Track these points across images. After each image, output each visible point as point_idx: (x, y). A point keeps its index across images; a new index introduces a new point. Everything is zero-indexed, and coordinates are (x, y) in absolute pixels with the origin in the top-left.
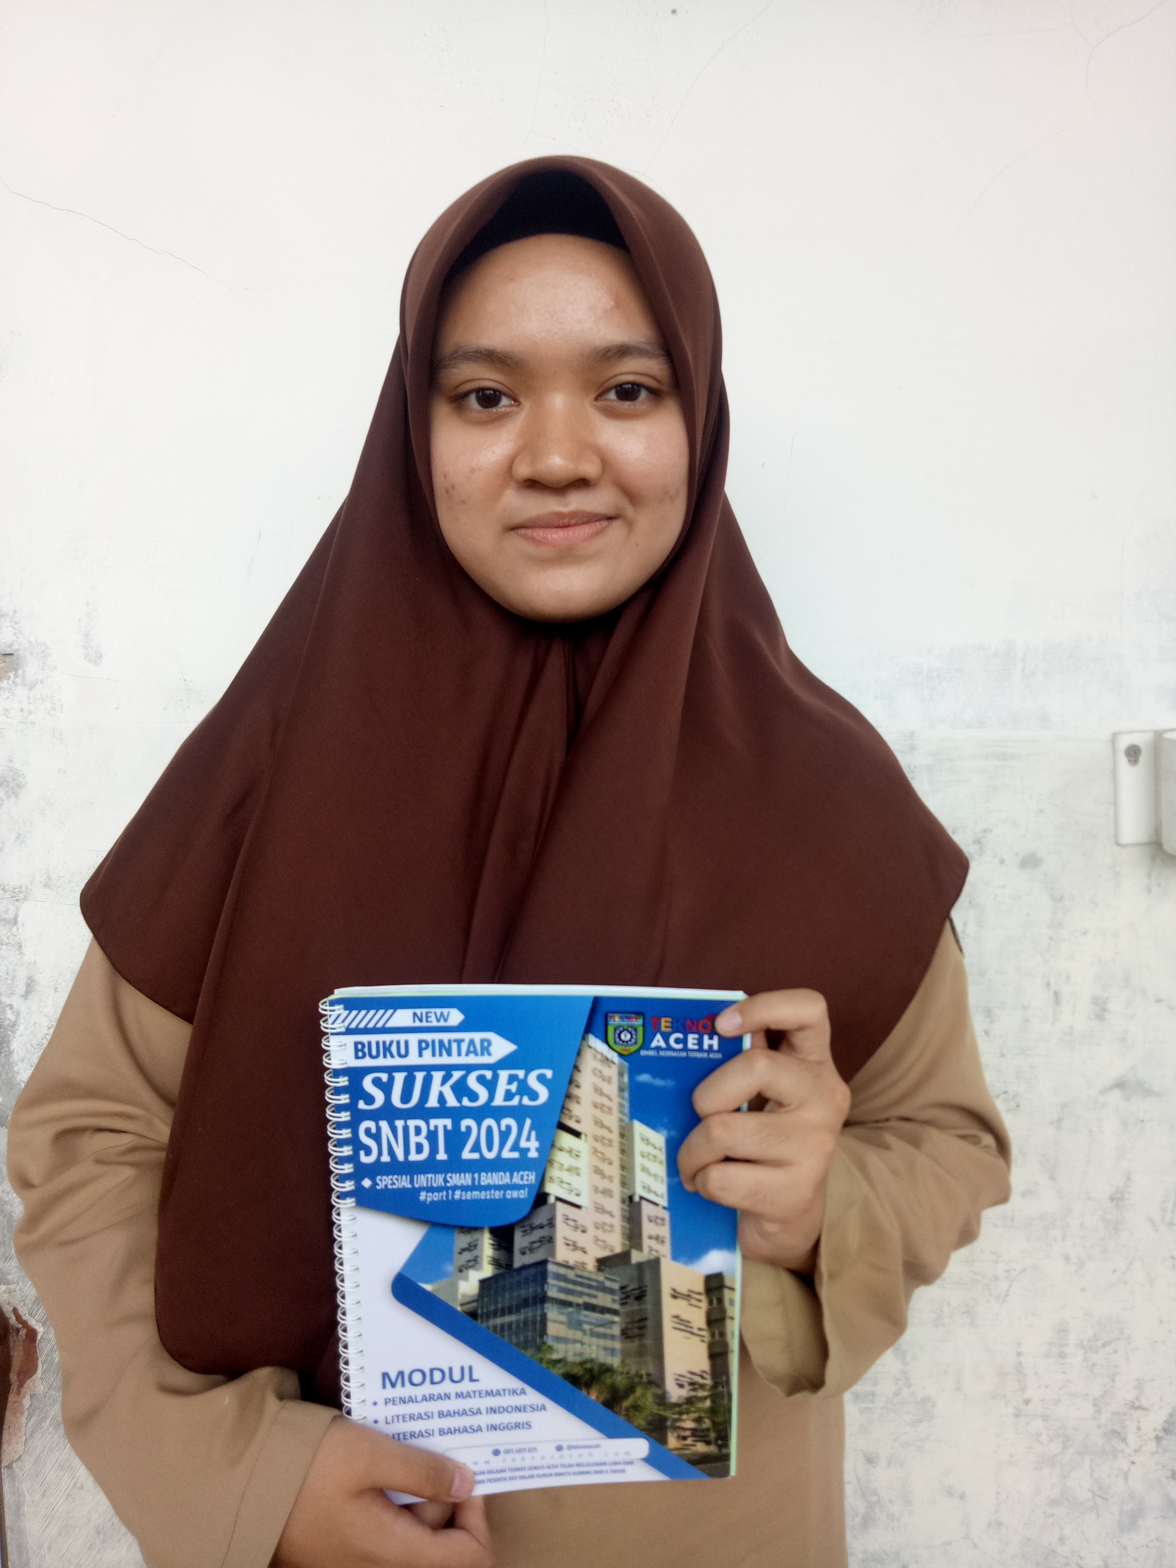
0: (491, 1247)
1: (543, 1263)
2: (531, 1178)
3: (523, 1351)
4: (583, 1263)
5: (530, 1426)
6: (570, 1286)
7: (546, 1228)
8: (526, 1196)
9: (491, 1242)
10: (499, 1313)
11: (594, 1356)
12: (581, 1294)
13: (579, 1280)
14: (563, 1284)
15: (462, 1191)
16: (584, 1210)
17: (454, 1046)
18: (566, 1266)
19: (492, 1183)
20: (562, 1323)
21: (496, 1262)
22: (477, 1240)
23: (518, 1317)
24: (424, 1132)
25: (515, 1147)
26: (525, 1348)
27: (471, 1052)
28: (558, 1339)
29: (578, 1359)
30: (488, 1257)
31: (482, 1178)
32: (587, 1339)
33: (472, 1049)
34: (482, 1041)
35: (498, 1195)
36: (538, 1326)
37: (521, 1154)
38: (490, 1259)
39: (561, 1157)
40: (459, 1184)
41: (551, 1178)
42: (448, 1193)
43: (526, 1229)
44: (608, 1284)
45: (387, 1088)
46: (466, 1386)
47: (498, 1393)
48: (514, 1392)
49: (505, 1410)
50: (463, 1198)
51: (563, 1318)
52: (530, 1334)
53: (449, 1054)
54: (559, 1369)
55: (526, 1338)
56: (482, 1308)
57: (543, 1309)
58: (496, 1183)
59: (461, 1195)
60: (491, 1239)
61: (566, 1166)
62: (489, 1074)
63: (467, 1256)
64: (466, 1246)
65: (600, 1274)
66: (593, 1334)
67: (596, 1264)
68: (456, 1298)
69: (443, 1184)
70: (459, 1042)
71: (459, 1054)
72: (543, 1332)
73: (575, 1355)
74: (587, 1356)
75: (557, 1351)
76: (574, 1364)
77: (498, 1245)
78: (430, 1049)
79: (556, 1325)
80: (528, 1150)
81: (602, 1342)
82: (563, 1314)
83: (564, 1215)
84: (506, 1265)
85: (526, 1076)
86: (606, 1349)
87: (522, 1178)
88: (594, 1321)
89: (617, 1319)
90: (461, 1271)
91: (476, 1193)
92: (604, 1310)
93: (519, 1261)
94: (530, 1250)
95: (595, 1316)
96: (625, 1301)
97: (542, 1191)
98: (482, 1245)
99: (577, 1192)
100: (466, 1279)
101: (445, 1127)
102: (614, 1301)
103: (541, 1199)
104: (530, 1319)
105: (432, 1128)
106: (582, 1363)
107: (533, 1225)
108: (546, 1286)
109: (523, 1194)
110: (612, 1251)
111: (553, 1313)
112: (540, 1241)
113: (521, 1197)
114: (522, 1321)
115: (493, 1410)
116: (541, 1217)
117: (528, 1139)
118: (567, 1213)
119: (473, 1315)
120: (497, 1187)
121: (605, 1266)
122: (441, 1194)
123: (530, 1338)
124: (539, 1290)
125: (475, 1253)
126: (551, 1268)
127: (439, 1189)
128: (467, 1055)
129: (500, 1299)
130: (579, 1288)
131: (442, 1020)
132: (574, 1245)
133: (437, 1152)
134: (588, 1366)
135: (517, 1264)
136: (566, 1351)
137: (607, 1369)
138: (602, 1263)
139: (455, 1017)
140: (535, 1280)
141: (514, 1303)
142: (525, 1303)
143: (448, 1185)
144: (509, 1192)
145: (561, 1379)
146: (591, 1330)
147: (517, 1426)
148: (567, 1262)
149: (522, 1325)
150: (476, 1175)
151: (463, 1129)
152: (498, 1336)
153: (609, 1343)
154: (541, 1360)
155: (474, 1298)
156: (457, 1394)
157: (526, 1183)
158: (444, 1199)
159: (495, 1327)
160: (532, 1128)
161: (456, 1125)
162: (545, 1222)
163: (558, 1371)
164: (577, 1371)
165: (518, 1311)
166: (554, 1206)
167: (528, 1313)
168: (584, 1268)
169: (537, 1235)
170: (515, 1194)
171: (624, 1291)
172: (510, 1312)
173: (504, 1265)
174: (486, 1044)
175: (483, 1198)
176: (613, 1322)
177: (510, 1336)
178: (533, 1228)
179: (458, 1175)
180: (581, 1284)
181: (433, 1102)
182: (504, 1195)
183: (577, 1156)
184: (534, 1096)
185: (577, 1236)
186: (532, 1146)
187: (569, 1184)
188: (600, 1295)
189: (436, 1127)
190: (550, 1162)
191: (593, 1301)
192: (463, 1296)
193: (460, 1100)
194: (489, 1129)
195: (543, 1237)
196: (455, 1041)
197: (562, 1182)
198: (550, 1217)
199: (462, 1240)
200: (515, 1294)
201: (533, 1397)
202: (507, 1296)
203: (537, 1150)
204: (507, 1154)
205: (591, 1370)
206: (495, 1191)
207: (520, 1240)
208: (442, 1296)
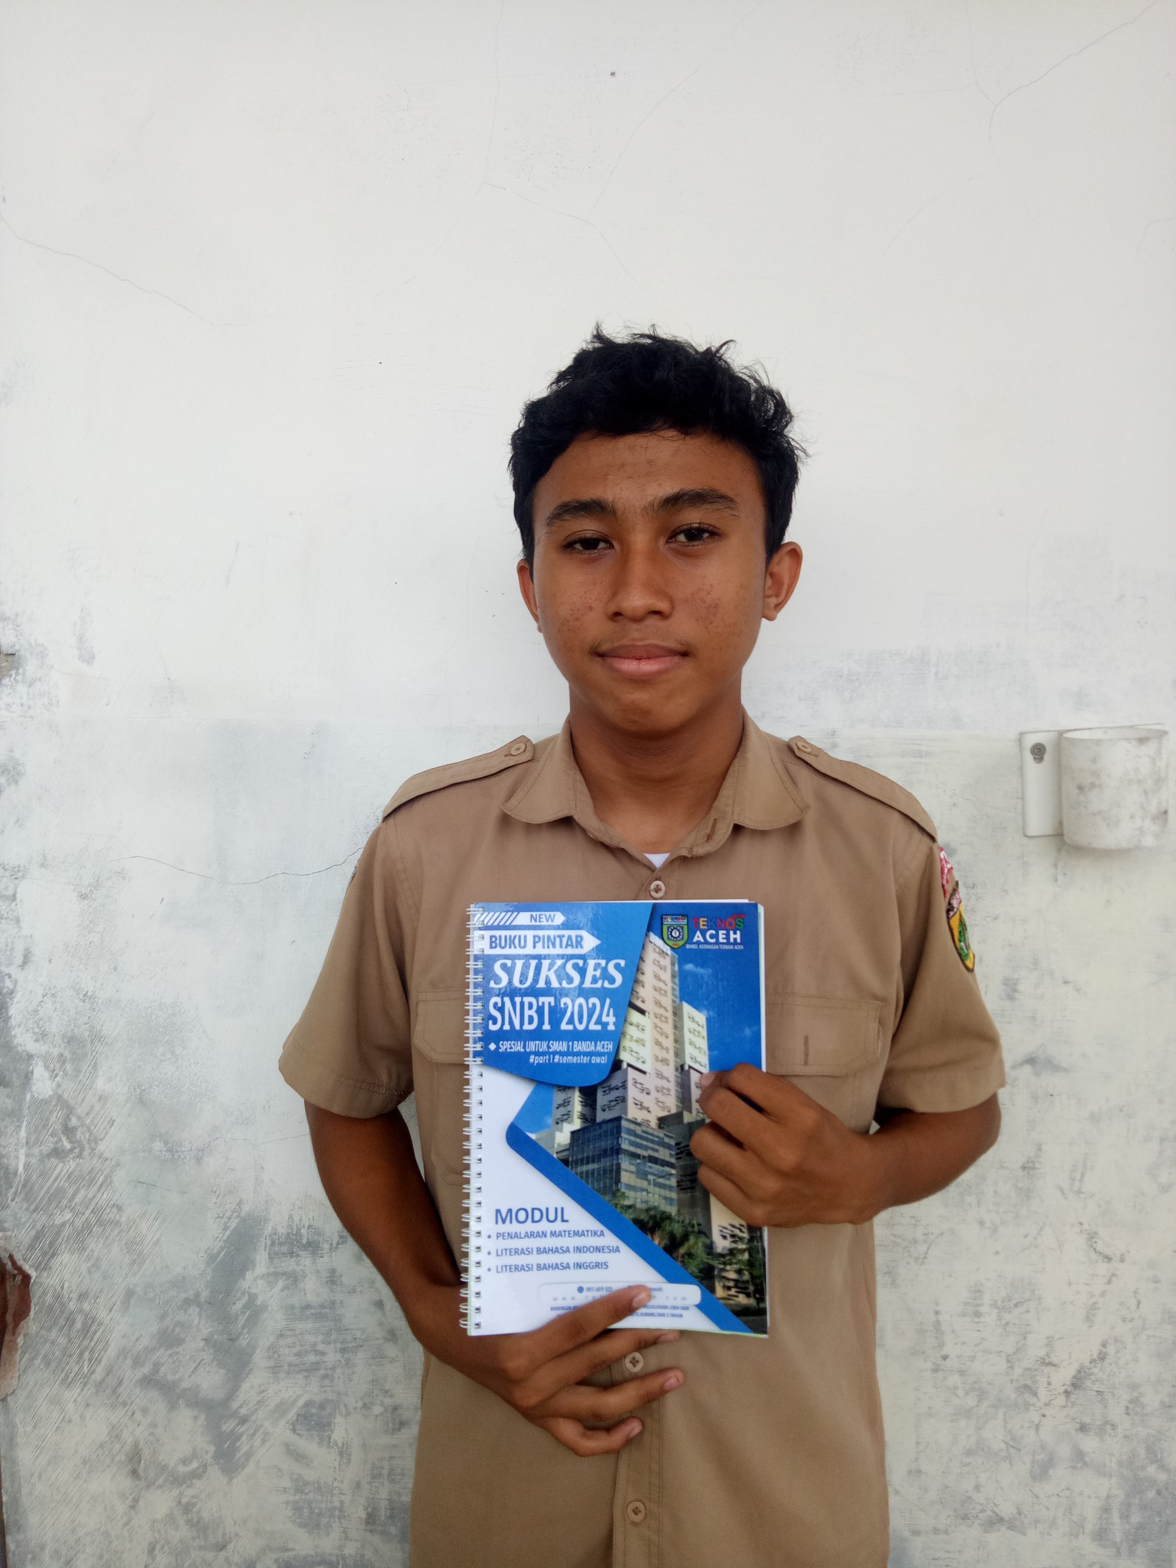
0: (580, 1103)
1: (618, 1119)
2: (610, 1047)
3: (602, 1197)
4: (648, 1121)
5: (607, 1266)
6: (638, 1140)
7: (621, 1089)
8: (606, 1061)
9: (581, 1099)
10: (585, 1162)
11: (656, 1204)
12: (646, 1148)
13: (645, 1135)
14: (632, 1138)
15: (560, 1056)
16: (648, 1074)
17: (558, 940)
18: (634, 1122)
19: (581, 1050)
20: (632, 1172)
21: (583, 1117)
22: (570, 1097)
23: (599, 1166)
24: (535, 1007)
25: (599, 1021)
26: (604, 1193)
27: (569, 945)
28: (630, 1187)
29: (644, 1206)
30: (578, 1112)
31: (575, 1046)
32: (651, 1188)
33: (570, 943)
34: (577, 937)
35: (585, 1060)
36: (614, 1173)
37: (602, 1028)
38: (579, 1114)
39: (631, 1031)
40: (558, 1050)
41: (624, 1047)
42: (550, 1057)
43: (606, 1089)
44: (667, 1140)
45: (509, 971)
46: (558, 1226)
47: (583, 1234)
48: (595, 1233)
49: (588, 1249)
50: (561, 1062)
51: (633, 1168)
52: (608, 1181)
53: (554, 946)
54: (630, 1215)
55: (605, 1184)
56: (572, 1156)
57: (618, 1159)
58: (585, 1050)
59: (559, 1059)
60: (580, 1097)
61: (635, 1038)
62: (581, 963)
63: (562, 1110)
64: (561, 1102)
65: (660, 1130)
66: (656, 1184)
67: (657, 1122)
68: (553, 1147)
69: (547, 1050)
70: (561, 937)
71: (561, 946)
72: (618, 1181)
73: (642, 1202)
74: (651, 1204)
75: (628, 1197)
76: (641, 1210)
77: (585, 1102)
78: (541, 944)
79: (628, 1174)
80: (608, 1024)
81: (663, 1192)
82: (633, 1164)
83: (634, 1079)
84: (591, 1120)
85: (607, 964)
86: (666, 1198)
87: (603, 1048)
88: (656, 1172)
89: (673, 1172)
90: (557, 1123)
91: (570, 1058)
92: (664, 1163)
93: (600, 1116)
94: (608, 1107)
95: (657, 1168)
96: (679, 1156)
97: (617, 1058)
98: (574, 1103)
99: (643, 1060)
100: (561, 1131)
101: (550, 1003)
102: (671, 1155)
103: (617, 1065)
104: (608, 1168)
105: (540, 1004)
106: (648, 1210)
107: (611, 1087)
108: (620, 1139)
109: (603, 1060)
110: (669, 1112)
111: (625, 1163)
112: (616, 1101)
113: (603, 1062)
114: (602, 1168)
115: (578, 1250)
116: (616, 1081)
117: (608, 1015)
118: (635, 1078)
119: (566, 1162)
120: (586, 1054)
121: (664, 1125)
122: (545, 1057)
123: (608, 1185)
124: (615, 1143)
125: (569, 1108)
126: (624, 1123)
127: (543, 1054)
128: (566, 947)
129: (586, 1150)
130: (645, 1143)
131: (550, 920)
132: (641, 1105)
133: (544, 1024)
134: (652, 1213)
135: (599, 1119)
136: (636, 1198)
137: (667, 1217)
138: (663, 1122)
139: (559, 918)
140: (612, 1134)
141: (597, 1153)
142: (605, 1153)
143: (551, 1050)
144: (593, 1058)
145: (631, 1223)
146: (654, 1180)
147: (597, 1265)
148: (636, 1119)
149: (602, 1172)
150: (570, 1043)
151: (562, 1006)
152: (584, 1181)
153: (668, 1193)
154: (617, 1204)
155: (568, 1147)
156: (551, 1232)
157: (606, 1050)
158: (547, 1062)
159: (582, 1173)
160: (610, 1006)
161: (557, 1001)
162: (620, 1085)
163: (629, 1216)
164: (643, 1217)
165: (599, 1161)
166: (626, 1071)
167: (606, 1163)
168: (648, 1124)
169: (614, 1094)
170: (598, 1060)
171: (679, 1147)
172: (593, 1162)
173: (589, 1120)
174: (579, 939)
175: (575, 1062)
176: (671, 1175)
177: (593, 1184)
178: (611, 1089)
179: (557, 1042)
180: (647, 1139)
181: (541, 984)
182: (590, 1060)
183: (643, 1030)
184: (612, 980)
185: (642, 1097)
186: (610, 1020)
187: (637, 1053)
188: (661, 1149)
189: (543, 1003)
190: (623, 1034)
191: (656, 1155)
192: (559, 1145)
193: (561, 984)
194: (580, 1006)
195: (619, 1097)
196: (558, 936)
197: (632, 1051)
198: (623, 1081)
199: (559, 1097)
200: (597, 1145)
201: (610, 1239)
202: (591, 1146)
203: (614, 1024)
204: (593, 1027)
205: (654, 1217)
206: (584, 1056)
207: (602, 1099)
208: (542, 1144)
